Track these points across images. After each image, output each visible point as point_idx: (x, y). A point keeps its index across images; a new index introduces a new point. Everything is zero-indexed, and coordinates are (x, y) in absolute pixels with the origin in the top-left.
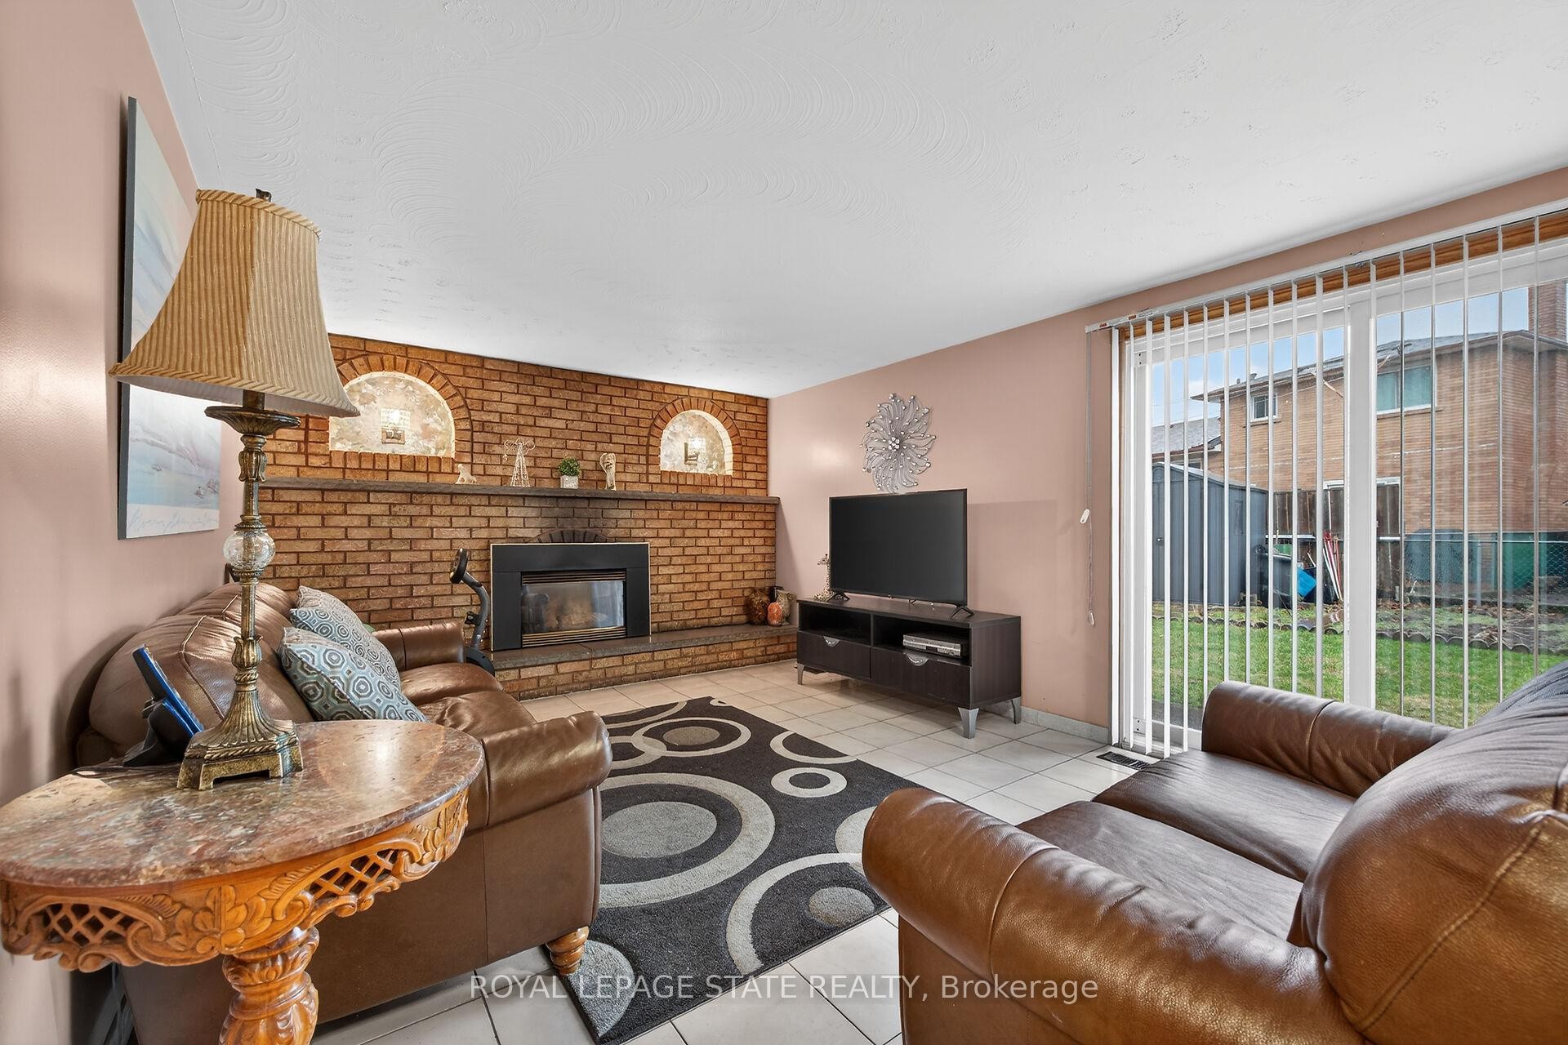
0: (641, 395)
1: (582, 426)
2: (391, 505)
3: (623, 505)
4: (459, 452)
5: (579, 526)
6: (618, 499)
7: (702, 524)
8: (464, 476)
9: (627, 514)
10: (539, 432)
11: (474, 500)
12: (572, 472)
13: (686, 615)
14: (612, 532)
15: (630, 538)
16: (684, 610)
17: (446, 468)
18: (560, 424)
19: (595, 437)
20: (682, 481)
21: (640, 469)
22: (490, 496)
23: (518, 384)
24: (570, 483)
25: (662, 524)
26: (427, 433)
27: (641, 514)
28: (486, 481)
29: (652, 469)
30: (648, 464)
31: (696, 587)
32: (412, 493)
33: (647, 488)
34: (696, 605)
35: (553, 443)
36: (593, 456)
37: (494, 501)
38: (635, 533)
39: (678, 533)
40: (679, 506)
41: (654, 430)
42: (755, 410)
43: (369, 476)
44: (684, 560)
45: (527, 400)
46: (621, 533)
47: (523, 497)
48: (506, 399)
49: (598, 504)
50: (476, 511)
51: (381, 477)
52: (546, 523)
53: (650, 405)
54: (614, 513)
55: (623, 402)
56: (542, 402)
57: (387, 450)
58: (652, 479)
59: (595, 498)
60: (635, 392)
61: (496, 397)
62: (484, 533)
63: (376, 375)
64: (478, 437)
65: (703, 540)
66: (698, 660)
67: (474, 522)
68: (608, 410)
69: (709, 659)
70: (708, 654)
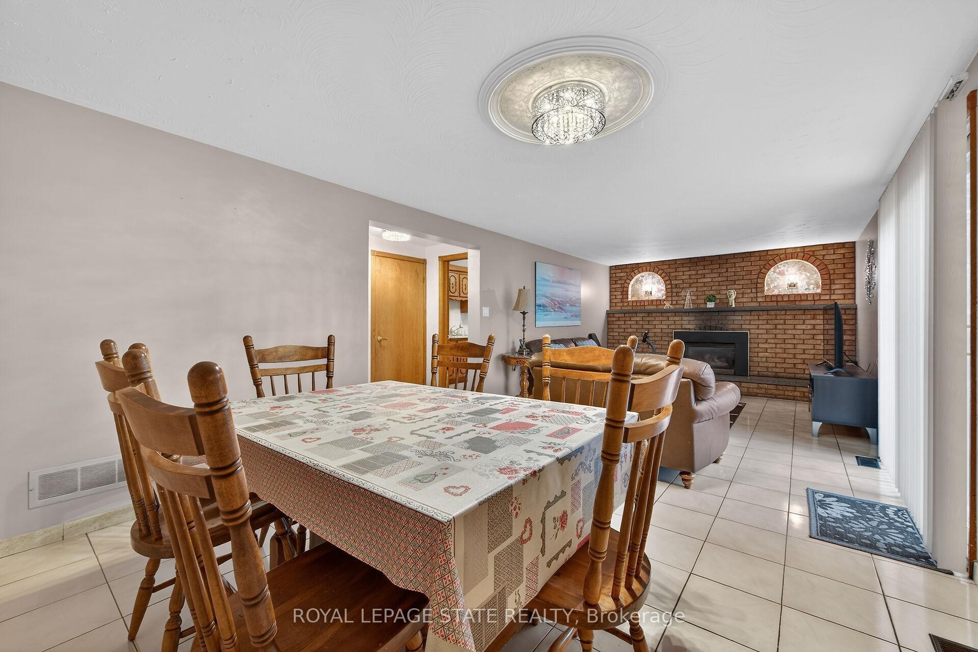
0: (753, 259)
1: (720, 279)
2: (643, 317)
3: (736, 313)
4: (667, 297)
5: (713, 323)
6: (734, 311)
7: (790, 322)
8: (668, 305)
9: (740, 318)
10: (699, 285)
11: (669, 314)
12: (710, 301)
13: (778, 370)
14: (731, 326)
15: (741, 329)
16: (776, 367)
17: (662, 303)
18: (709, 280)
19: (727, 283)
20: (779, 299)
21: (752, 295)
22: (675, 312)
23: (690, 267)
24: (711, 305)
25: (761, 322)
26: (659, 290)
27: (748, 318)
28: (677, 306)
29: (759, 295)
30: (757, 293)
31: (785, 356)
32: (649, 313)
33: (756, 304)
34: (785, 365)
35: (705, 289)
36: (724, 292)
37: (677, 314)
38: (744, 327)
39: (771, 327)
40: (772, 313)
41: (762, 274)
42: (842, 251)
43: (639, 308)
44: (776, 341)
45: (694, 272)
46: (736, 327)
47: (688, 312)
48: (684, 274)
49: (724, 314)
50: (671, 318)
51: (642, 308)
52: (698, 322)
53: (758, 263)
54: (733, 318)
55: (742, 264)
56: (700, 272)
57: (647, 298)
58: (759, 300)
59: (724, 310)
60: (749, 258)
61: (682, 273)
62: (673, 327)
63: (643, 274)
64: (674, 290)
65: (790, 331)
67: (669, 323)
68: (733, 270)
69: (777, 392)
70: (776, 389)
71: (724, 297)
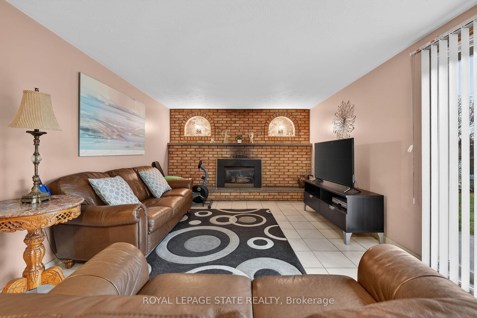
0: (262, 114)
1: (244, 125)
2: (195, 149)
3: (255, 147)
4: (212, 135)
5: (241, 154)
6: (253, 146)
7: (282, 153)
8: (212, 140)
9: (256, 150)
10: (232, 128)
11: (214, 147)
12: (240, 139)
13: (276, 182)
14: (252, 156)
15: (257, 157)
16: (275, 181)
17: (209, 139)
18: (238, 125)
19: (248, 128)
20: (276, 139)
21: (262, 136)
22: (218, 146)
23: (227, 115)
24: (239, 141)
25: (267, 153)
26: (206, 130)
27: (261, 150)
28: (219, 142)
29: (266, 136)
30: (264, 135)
31: (280, 173)
32: (200, 146)
33: (264, 142)
34: (279, 179)
35: (236, 131)
36: (247, 133)
37: (219, 147)
38: (259, 156)
39: (273, 156)
40: (274, 147)
41: (267, 124)
42: (304, 114)
43: (192, 142)
44: (275, 165)
45: (229, 119)
46: (254, 156)
47: (226, 146)
48: (223, 119)
49: (247, 147)
50: (215, 150)
51: (195, 142)
52: (232, 153)
53: (265, 117)
54: (252, 150)
55: (257, 117)
56: (233, 119)
57: (197, 135)
58: (266, 139)
59: (247, 145)
60: (260, 113)
61: (221, 119)
62: (216, 156)
63: (195, 117)
64: (217, 130)
65: (282, 158)
66: (275, 197)
67: (214, 153)
68: (252, 120)
69: (279, 197)
70: (279, 195)
71: (246, 136)
